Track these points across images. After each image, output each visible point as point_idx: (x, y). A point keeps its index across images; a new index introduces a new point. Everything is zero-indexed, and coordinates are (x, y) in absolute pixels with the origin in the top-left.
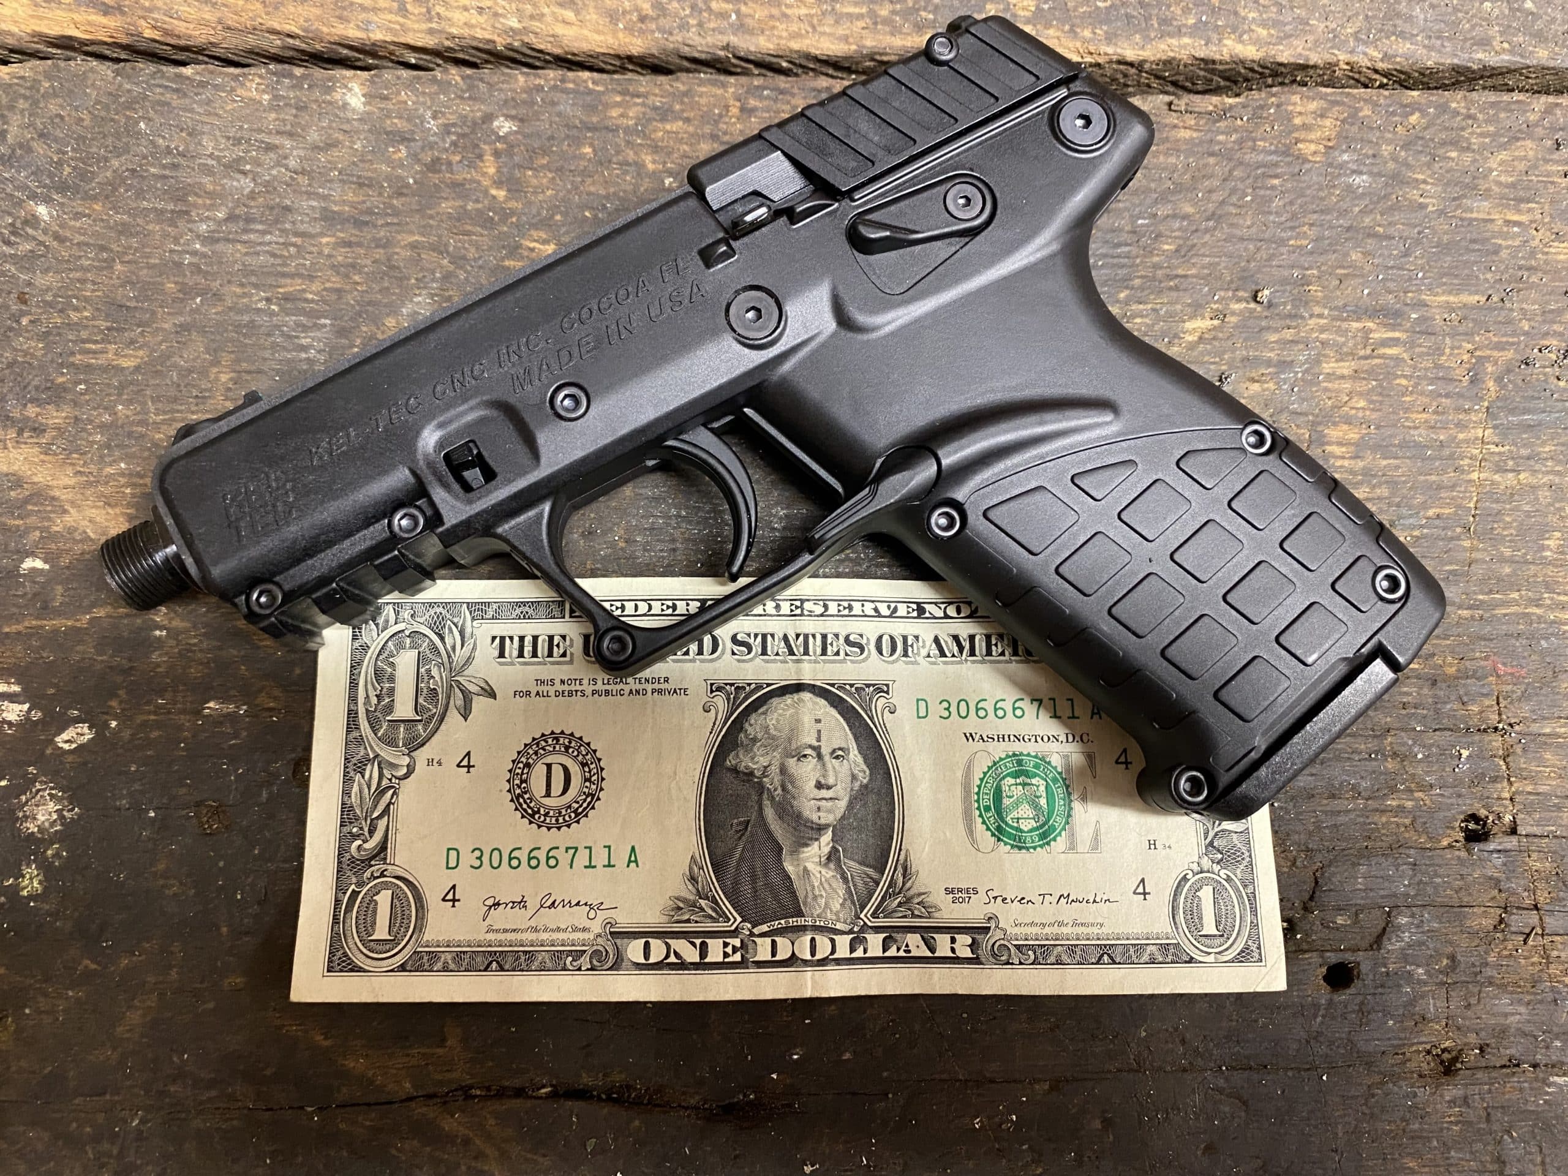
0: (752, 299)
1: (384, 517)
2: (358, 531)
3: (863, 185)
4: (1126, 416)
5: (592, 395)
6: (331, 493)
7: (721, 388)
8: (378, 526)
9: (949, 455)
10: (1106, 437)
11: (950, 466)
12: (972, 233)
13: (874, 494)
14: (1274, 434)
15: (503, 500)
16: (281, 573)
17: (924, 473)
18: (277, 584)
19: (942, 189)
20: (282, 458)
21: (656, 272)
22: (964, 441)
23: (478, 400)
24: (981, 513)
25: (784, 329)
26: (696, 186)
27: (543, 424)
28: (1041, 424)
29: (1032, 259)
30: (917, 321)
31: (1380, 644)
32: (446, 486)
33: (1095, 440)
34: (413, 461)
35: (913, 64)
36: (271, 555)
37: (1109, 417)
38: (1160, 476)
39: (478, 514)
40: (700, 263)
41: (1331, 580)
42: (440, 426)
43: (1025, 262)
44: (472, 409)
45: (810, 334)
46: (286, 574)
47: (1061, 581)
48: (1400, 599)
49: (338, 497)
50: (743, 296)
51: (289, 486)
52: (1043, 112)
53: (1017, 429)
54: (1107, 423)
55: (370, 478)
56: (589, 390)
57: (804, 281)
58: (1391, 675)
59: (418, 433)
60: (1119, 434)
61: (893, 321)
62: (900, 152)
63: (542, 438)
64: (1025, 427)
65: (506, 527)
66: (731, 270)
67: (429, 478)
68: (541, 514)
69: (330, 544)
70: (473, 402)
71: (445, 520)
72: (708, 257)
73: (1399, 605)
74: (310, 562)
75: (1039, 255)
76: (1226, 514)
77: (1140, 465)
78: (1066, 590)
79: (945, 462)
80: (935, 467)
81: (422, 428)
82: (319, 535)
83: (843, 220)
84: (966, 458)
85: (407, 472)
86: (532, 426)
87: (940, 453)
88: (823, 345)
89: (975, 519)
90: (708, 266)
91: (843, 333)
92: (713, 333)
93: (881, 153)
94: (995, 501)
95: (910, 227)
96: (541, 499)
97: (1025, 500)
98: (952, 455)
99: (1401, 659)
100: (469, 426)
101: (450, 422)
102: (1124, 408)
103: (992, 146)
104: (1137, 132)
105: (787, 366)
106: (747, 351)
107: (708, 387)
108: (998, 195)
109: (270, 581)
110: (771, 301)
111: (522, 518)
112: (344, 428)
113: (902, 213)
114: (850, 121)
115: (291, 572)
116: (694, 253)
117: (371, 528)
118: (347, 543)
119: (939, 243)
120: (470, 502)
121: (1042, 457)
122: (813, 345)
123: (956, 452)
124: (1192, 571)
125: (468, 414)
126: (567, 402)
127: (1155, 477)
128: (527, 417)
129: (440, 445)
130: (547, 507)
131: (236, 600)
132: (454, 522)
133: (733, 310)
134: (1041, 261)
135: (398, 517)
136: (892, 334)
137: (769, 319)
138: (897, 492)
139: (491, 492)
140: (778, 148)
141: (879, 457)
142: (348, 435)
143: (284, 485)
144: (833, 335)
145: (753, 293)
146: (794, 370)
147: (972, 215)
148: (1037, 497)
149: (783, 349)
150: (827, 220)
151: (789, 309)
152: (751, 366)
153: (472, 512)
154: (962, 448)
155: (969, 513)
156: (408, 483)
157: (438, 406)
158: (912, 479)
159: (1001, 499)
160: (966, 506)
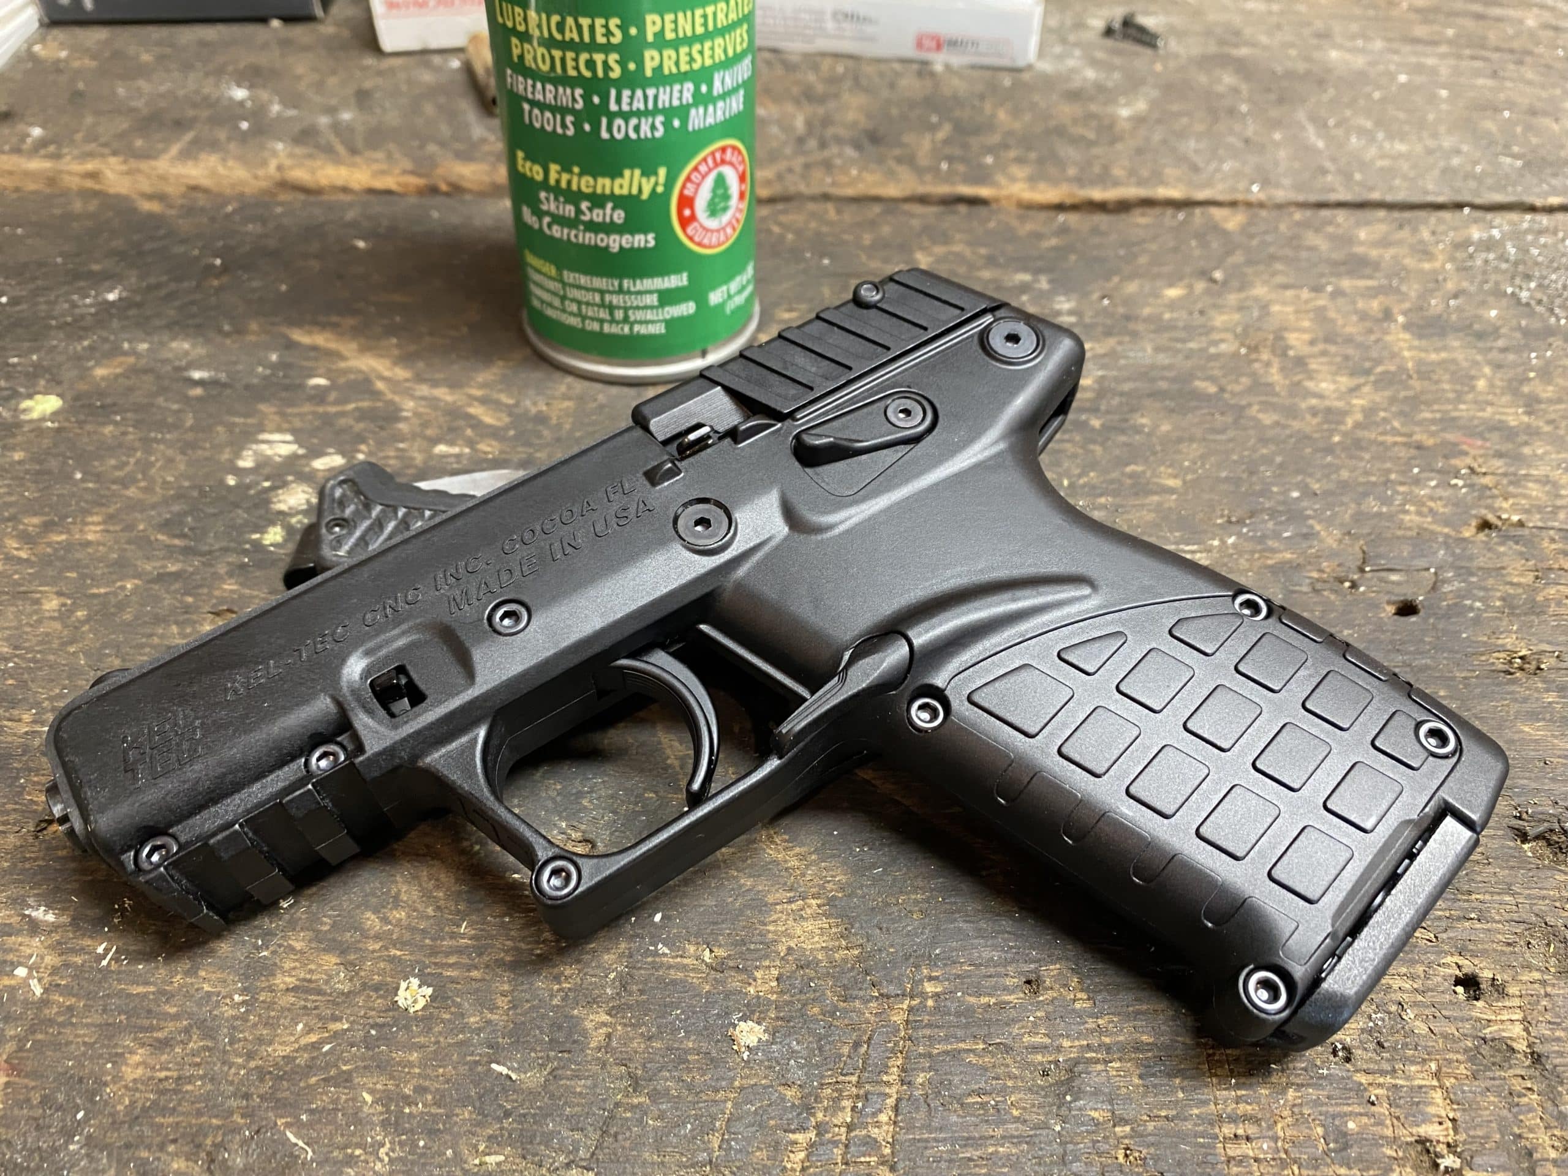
0: (700, 511)
1: (300, 756)
2: (271, 771)
3: (804, 406)
4: (1104, 589)
5: (533, 609)
6: (244, 726)
7: (672, 594)
8: (293, 766)
9: (920, 635)
10: (1087, 611)
11: (922, 646)
12: (916, 440)
13: (843, 681)
14: (1268, 602)
15: (432, 723)
16: (179, 821)
17: (896, 654)
18: (174, 837)
19: (882, 404)
20: (194, 696)
21: (601, 494)
22: (934, 620)
23: (411, 623)
24: (965, 698)
25: (735, 534)
26: (640, 420)
27: (479, 640)
28: (1014, 600)
29: (980, 457)
30: (873, 518)
31: (1446, 802)
32: (370, 712)
33: (1075, 615)
34: (335, 689)
35: (843, 309)
36: (168, 798)
37: (1087, 591)
38: (1154, 645)
39: (404, 740)
40: (646, 483)
41: (1370, 738)
42: (367, 653)
43: (974, 460)
44: (403, 633)
45: (763, 538)
46: (184, 823)
47: (1066, 763)
48: (1453, 753)
49: (251, 731)
50: (691, 509)
51: (197, 723)
52: (972, 336)
53: (990, 606)
54: (1086, 597)
55: (286, 710)
56: (530, 604)
57: (752, 490)
58: (1467, 834)
59: (343, 661)
60: (1100, 607)
61: (846, 520)
62: (837, 378)
63: (478, 655)
64: (999, 604)
65: (436, 755)
66: (677, 487)
67: (352, 704)
68: (475, 739)
69: (237, 787)
70: (404, 627)
71: (367, 748)
72: (653, 477)
73: (1455, 759)
74: (213, 809)
75: (987, 453)
76: (1234, 679)
77: (1130, 637)
78: (1074, 772)
79: (917, 642)
80: (907, 648)
81: (348, 655)
82: (224, 775)
83: (787, 437)
84: (938, 638)
85: (328, 700)
86: (467, 645)
87: (911, 634)
88: (777, 548)
89: (959, 705)
90: (654, 483)
91: (796, 535)
92: (662, 543)
93: (818, 380)
94: (979, 683)
95: (853, 437)
96: (475, 723)
97: (1012, 679)
98: (923, 635)
99: (1475, 817)
100: (400, 651)
101: (380, 647)
102: (1100, 582)
103: (926, 367)
104: (1066, 345)
105: (741, 572)
106: (697, 557)
107: (657, 594)
108: (938, 406)
109: (164, 833)
110: (721, 512)
111: (454, 745)
112: (264, 661)
113: (845, 427)
114: (788, 358)
115: (190, 822)
116: (640, 475)
117: (286, 769)
118: (257, 786)
119: (885, 451)
120: (395, 727)
121: (1022, 635)
122: (767, 549)
123: (927, 631)
124: (1211, 739)
125: (399, 640)
126: (506, 622)
127: (1149, 648)
128: (462, 635)
129: (366, 673)
130: (482, 733)
131: (123, 857)
132: (377, 748)
133: (680, 522)
134: (991, 458)
135: (317, 754)
136: (847, 532)
137: (719, 528)
138: (868, 675)
139: (420, 715)
140: (718, 384)
141: (847, 649)
142: (268, 668)
143: (193, 722)
144: (786, 539)
145: (701, 506)
146: (748, 574)
147: (916, 423)
148: (1024, 674)
149: (735, 553)
150: (772, 439)
151: (737, 515)
152: (703, 571)
153: (397, 738)
154: (933, 627)
155: (951, 698)
156: (328, 713)
157: (367, 633)
158: (882, 662)
159: (984, 681)
160: (947, 692)
